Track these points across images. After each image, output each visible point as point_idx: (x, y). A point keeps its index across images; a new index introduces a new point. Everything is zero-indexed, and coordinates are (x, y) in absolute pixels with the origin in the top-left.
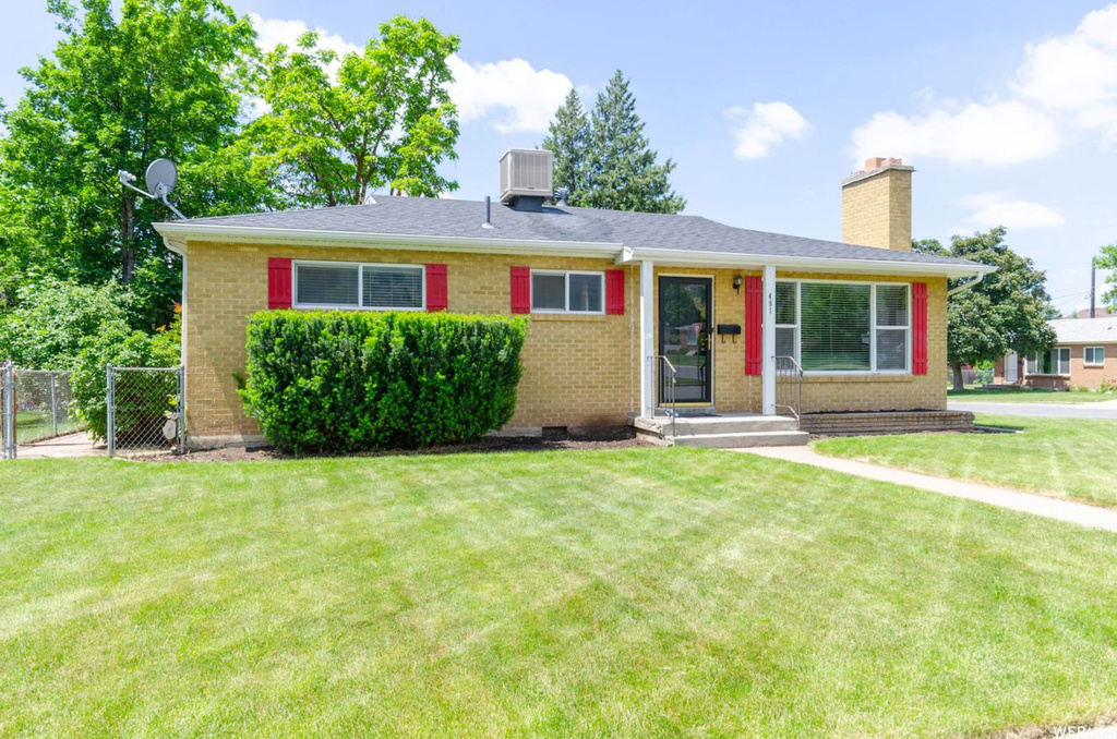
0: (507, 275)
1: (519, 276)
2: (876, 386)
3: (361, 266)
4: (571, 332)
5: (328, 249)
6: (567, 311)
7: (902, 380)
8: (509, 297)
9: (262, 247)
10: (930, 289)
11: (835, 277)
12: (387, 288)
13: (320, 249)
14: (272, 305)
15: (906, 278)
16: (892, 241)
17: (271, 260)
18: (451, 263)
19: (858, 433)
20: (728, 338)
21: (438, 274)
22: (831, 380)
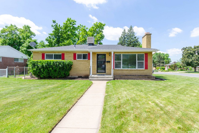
0: (73, 54)
1: (75, 55)
2: (137, 71)
3: (54, 54)
4: (82, 62)
5: (49, 52)
6: (82, 59)
7: (142, 70)
8: (73, 58)
9: (41, 52)
10: (148, 54)
11: (129, 53)
12: (57, 57)
13: (48, 52)
14: (42, 59)
15: (143, 53)
16: (147, 46)
17: (42, 54)
18: (65, 53)
19: (129, 79)
20: (108, 63)
21: (63, 55)
22: (128, 70)
